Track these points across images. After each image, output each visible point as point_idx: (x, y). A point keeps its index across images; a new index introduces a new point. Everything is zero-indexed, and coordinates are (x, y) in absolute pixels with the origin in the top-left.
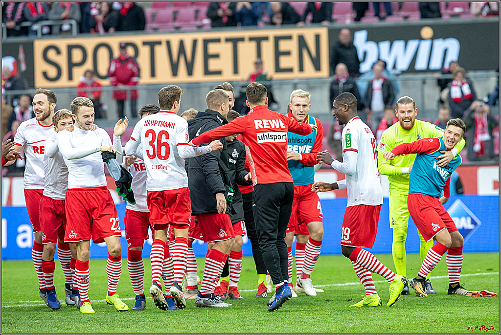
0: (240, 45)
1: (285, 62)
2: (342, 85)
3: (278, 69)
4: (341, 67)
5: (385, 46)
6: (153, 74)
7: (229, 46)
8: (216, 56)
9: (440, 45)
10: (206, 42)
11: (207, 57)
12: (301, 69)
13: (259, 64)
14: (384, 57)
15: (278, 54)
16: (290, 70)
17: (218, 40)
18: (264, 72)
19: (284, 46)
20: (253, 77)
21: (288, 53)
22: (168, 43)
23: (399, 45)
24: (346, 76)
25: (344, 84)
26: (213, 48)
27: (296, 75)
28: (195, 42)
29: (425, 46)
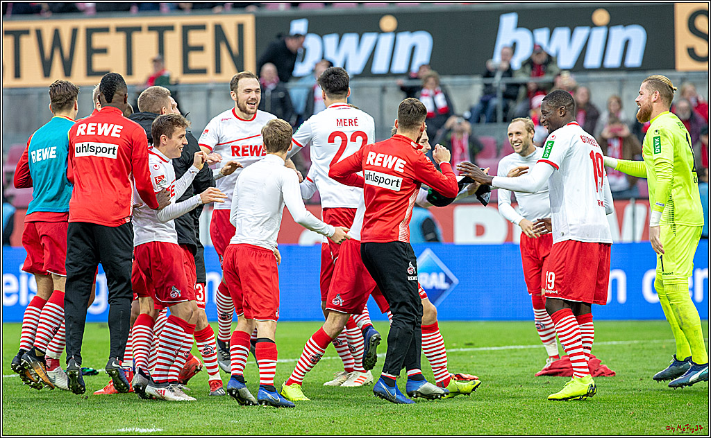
0: (137, 37)
1: (196, 60)
2: (270, 93)
3: (187, 70)
4: (269, 68)
5: (331, 40)
6: (17, 75)
7: (121, 37)
8: (104, 51)
9: (406, 40)
10: (90, 32)
11: (91, 51)
12: (218, 70)
13: (159, 61)
14: (330, 55)
15: (187, 49)
16: (203, 71)
17: (105, 30)
18: (166, 73)
19: (195, 38)
20: (152, 80)
21: (200, 49)
22: (39, 33)
23: (350, 40)
24: (274, 80)
25: (272, 91)
26: (99, 41)
27: (211, 77)
28: (75, 32)
29: (386, 41)
